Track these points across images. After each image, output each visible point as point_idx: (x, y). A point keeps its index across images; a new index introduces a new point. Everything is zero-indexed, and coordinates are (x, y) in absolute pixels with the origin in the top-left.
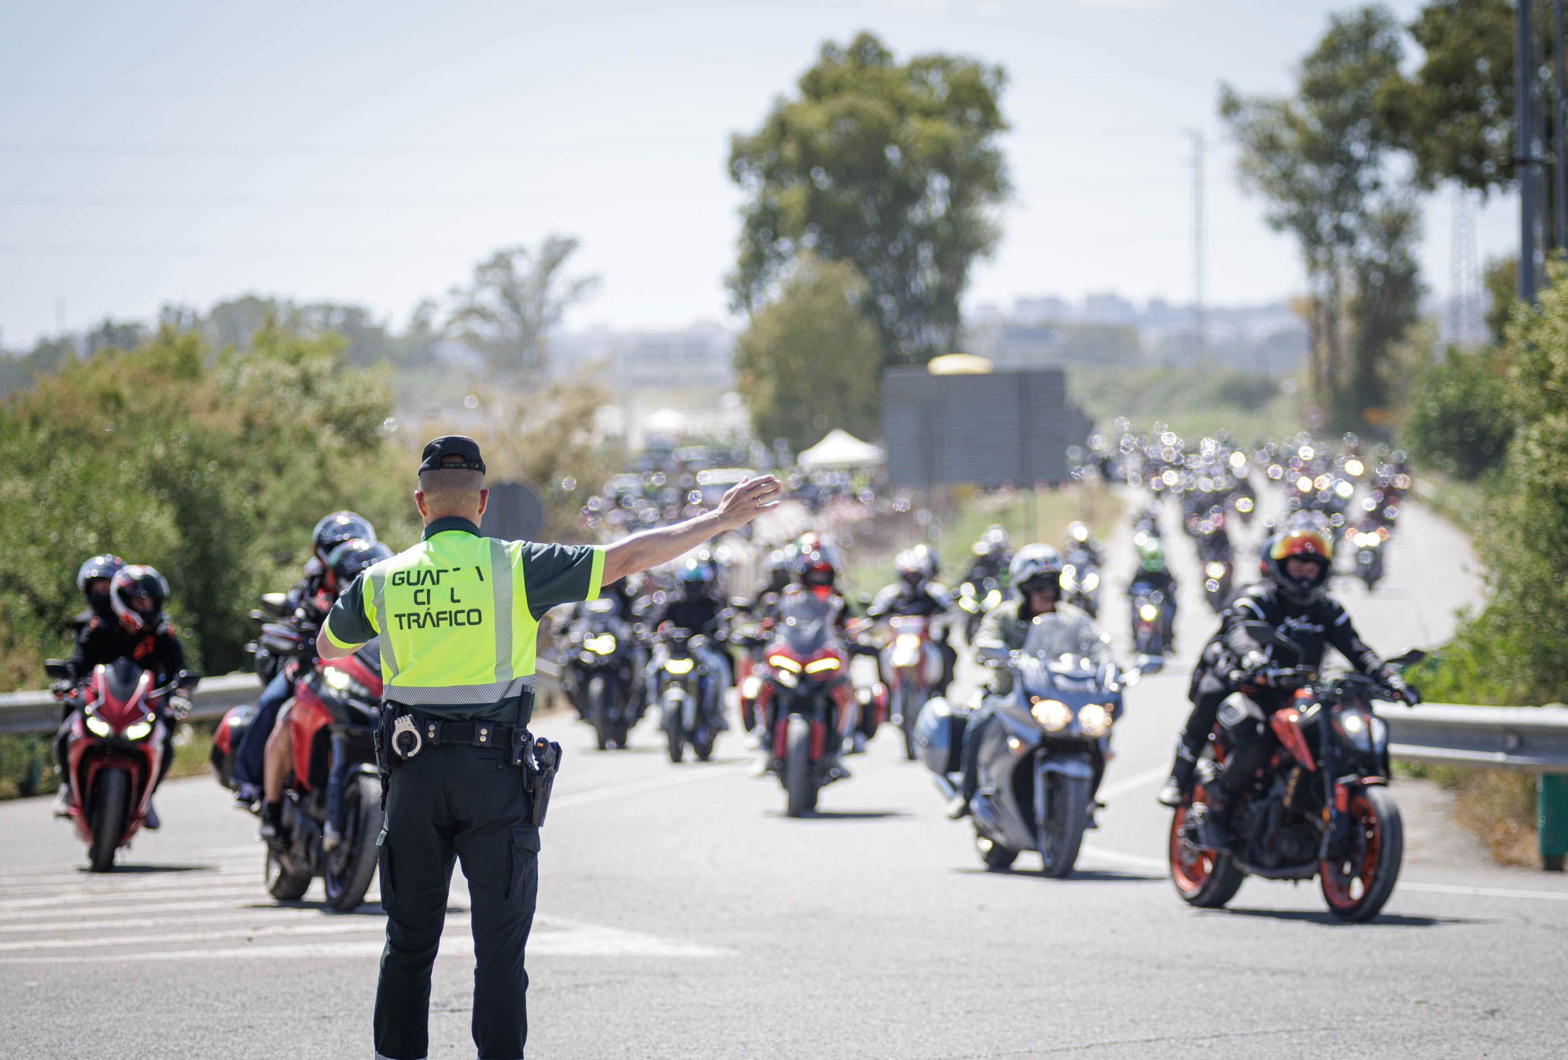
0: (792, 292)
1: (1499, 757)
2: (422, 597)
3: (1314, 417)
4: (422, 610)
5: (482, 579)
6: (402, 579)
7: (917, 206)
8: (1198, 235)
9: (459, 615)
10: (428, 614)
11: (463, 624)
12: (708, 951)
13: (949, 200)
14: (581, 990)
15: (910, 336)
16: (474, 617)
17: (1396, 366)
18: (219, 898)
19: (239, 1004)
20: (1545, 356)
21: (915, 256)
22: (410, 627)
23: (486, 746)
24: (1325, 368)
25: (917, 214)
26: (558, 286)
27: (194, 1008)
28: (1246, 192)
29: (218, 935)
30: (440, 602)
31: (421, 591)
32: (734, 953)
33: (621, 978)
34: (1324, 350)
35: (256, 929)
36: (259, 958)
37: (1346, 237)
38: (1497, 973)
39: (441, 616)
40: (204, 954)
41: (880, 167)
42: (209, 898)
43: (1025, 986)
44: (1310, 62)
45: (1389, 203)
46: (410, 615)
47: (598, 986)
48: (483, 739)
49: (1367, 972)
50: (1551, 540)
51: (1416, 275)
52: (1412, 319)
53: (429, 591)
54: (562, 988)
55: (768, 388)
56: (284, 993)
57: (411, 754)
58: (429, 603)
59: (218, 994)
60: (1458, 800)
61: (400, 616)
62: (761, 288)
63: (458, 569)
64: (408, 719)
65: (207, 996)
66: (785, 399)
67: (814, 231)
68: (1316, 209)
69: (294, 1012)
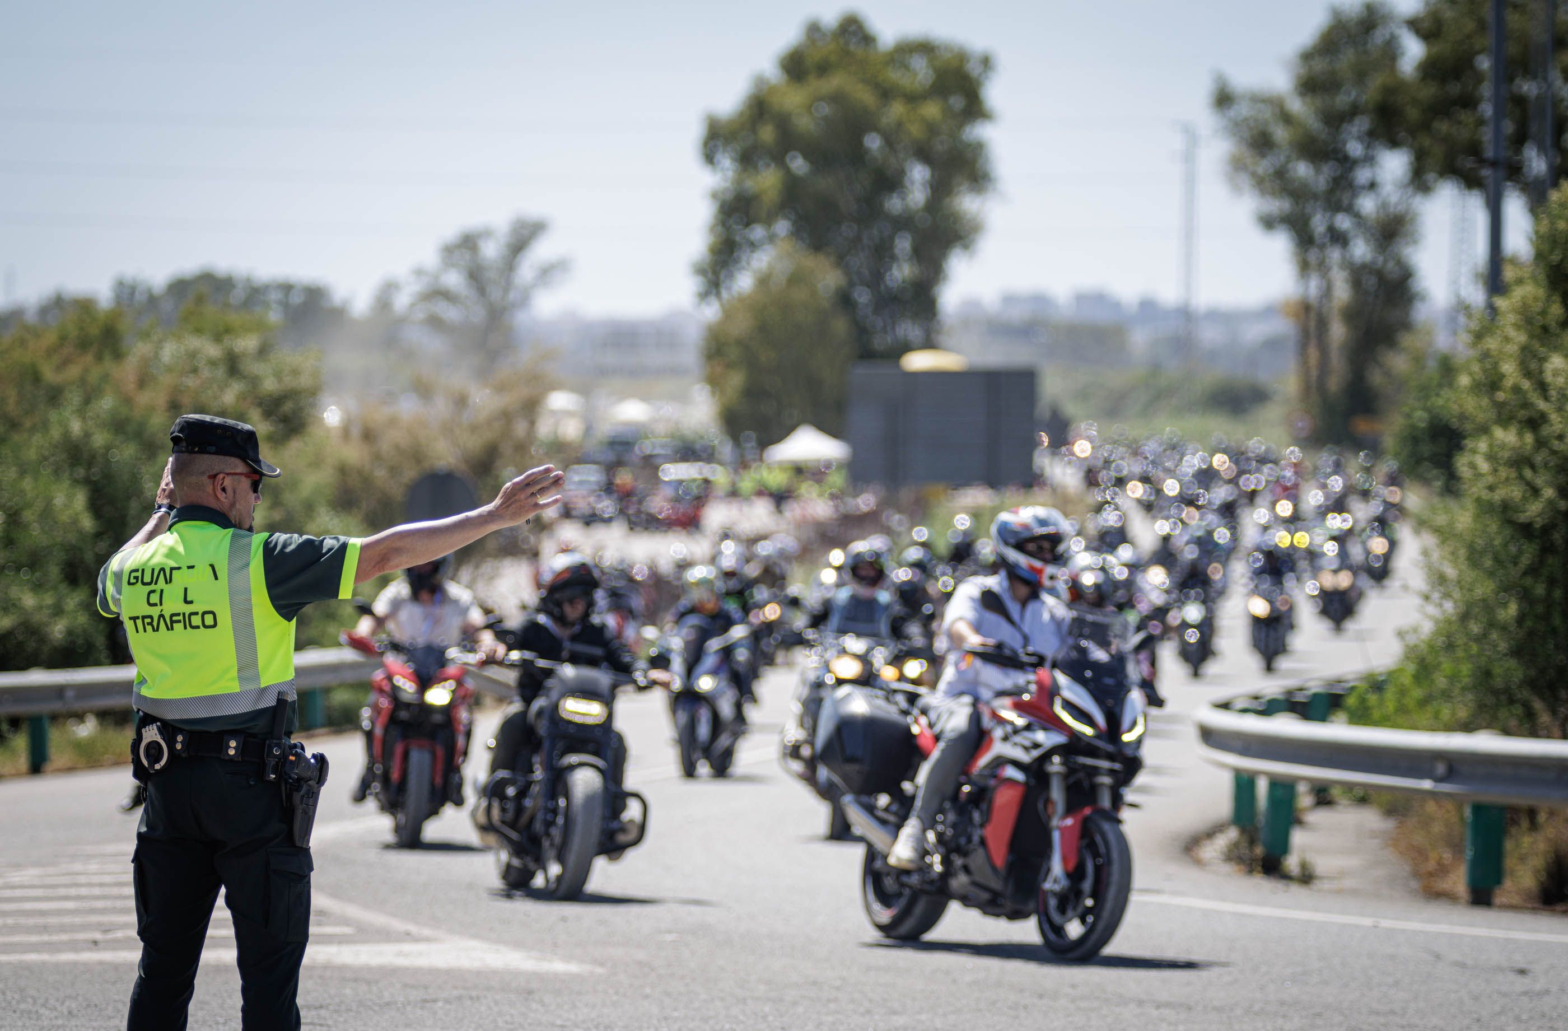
0: (763, 281)
1: (1427, 784)
2: (155, 598)
3: (1300, 424)
4: (155, 612)
5: (216, 578)
6: (136, 578)
7: (895, 195)
8: (1189, 233)
9: (193, 617)
10: (161, 616)
11: (198, 627)
12: (573, 968)
13: (929, 191)
14: (428, 1005)
15: (884, 330)
16: (209, 620)
17: (1388, 374)
18: (78, 898)
19: (66, 1012)
20: (1496, 365)
21: (891, 247)
22: (145, 631)
23: (236, 759)
24: (1314, 373)
25: (894, 204)
26: (526, 270)
27: (18, 1014)
28: (1236, 189)
29: (65, 937)
30: (173, 604)
31: (153, 591)
32: (599, 970)
33: (474, 994)
34: (1313, 353)
35: (106, 931)
36: (101, 963)
37: (1339, 238)
38: (1393, 1012)
39: (175, 618)
40: (45, 957)
41: (858, 156)
42: (66, 898)
43: (895, 1013)
44: (1307, 56)
45: (1384, 205)
46: (144, 617)
47: (447, 1001)
48: (232, 752)
49: (1257, 1007)
50: (1497, 559)
51: (1410, 280)
52: (1406, 325)
53: (162, 591)
54: (409, 1003)
55: (736, 380)
56: (115, 1001)
57: (157, 767)
58: (161, 604)
59: (47, 1000)
60: (1399, 827)
61: (134, 619)
62: (731, 276)
63: (192, 567)
64: (155, 727)
65: (35, 1002)
66: (753, 393)
67: (789, 219)
68: (1308, 210)
69: (121, 1021)
